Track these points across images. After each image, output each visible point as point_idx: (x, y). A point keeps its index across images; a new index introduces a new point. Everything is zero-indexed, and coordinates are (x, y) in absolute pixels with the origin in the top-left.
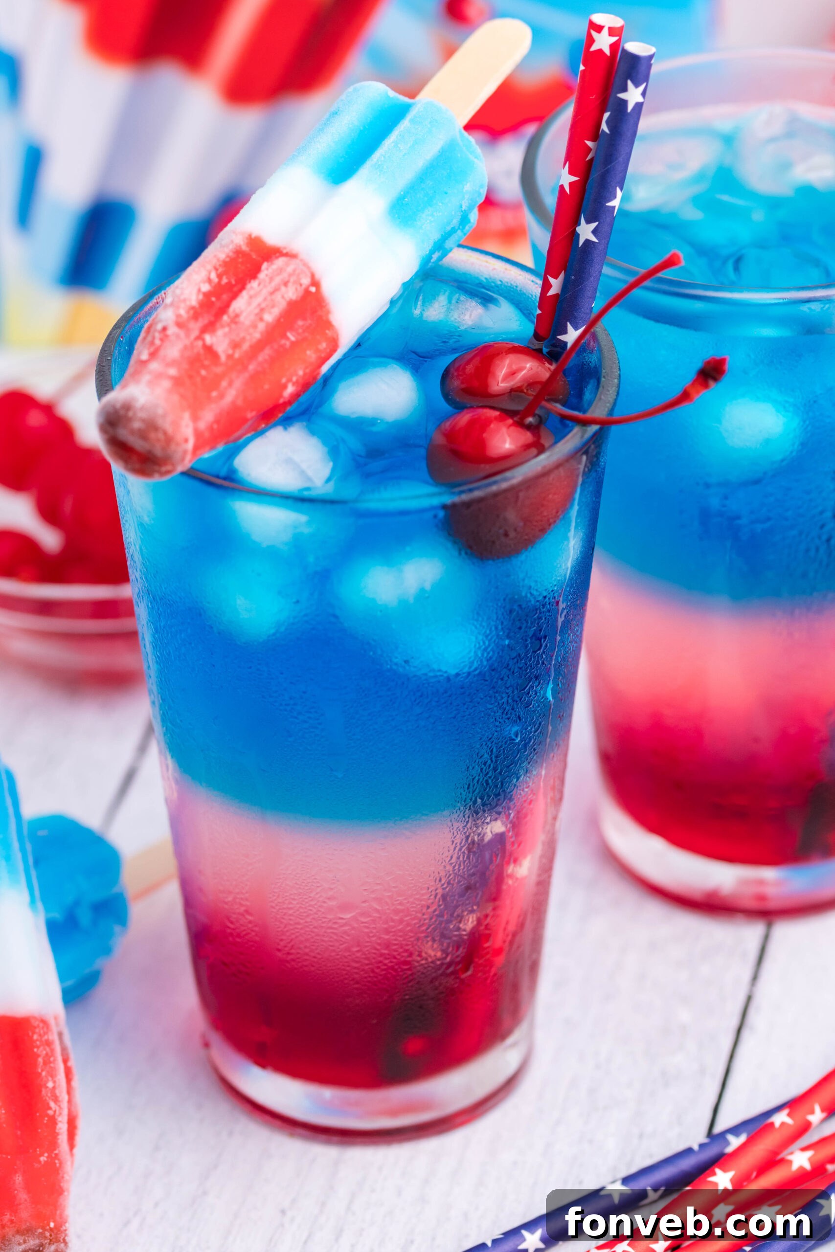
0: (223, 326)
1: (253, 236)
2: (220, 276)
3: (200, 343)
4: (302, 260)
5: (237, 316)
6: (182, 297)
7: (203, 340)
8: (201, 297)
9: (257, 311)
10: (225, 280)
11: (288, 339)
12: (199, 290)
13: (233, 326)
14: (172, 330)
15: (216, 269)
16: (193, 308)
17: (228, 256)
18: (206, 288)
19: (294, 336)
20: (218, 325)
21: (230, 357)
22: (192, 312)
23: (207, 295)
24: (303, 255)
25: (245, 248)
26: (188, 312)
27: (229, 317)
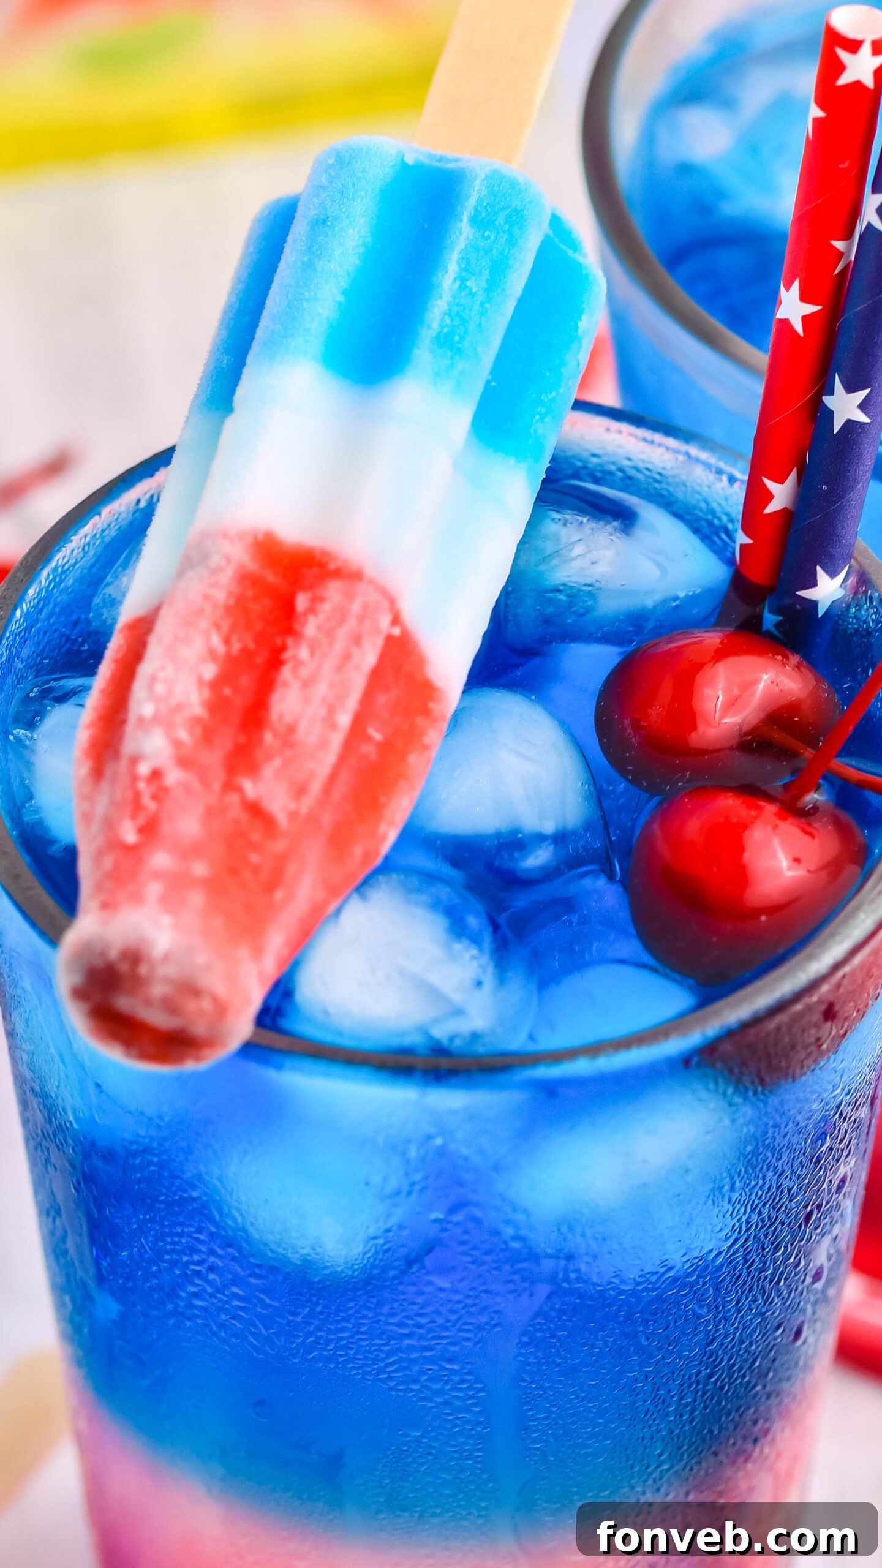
0: (269, 758)
1: (260, 537)
2: (227, 641)
3: (234, 798)
4: (372, 582)
5: (292, 729)
6: (174, 701)
7: (239, 790)
8: (206, 693)
9: (323, 712)
10: (236, 646)
11: (369, 739)
12: (200, 682)
13: (288, 753)
14: (173, 776)
15: (217, 626)
16: (196, 721)
17: (230, 594)
18: (210, 671)
19: (378, 730)
20: (259, 754)
21: (293, 815)
22: (199, 730)
23: (215, 685)
24: (370, 571)
25: (252, 566)
26: (191, 732)
27: (275, 734)
